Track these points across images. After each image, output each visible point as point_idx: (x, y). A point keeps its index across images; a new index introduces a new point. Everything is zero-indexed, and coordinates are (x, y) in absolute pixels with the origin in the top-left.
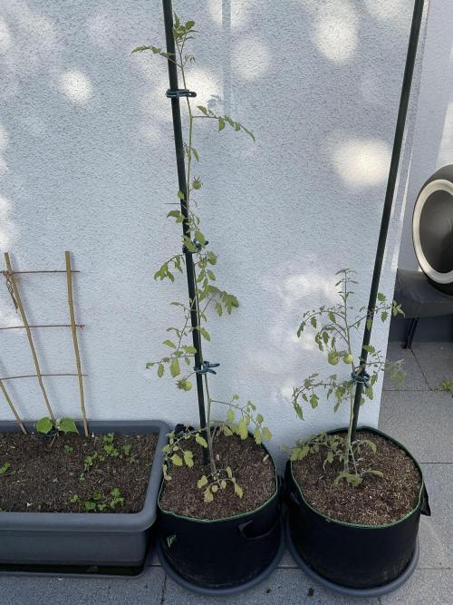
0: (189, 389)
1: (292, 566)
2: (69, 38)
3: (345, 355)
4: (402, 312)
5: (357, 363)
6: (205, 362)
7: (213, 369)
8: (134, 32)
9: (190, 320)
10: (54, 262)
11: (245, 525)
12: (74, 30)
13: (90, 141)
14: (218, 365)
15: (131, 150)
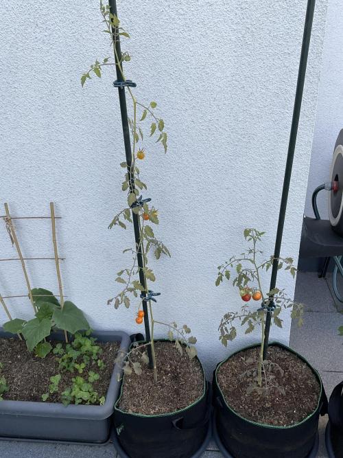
1: (216, 449)
2: (45, 38)
5: (266, 297)
6: (150, 291)
7: (155, 297)
8: (94, 33)
9: (137, 261)
10: (37, 207)
11: (177, 420)
12: (49, 32)
13: (63, 116)
14: (159, 294)
15: (94, 123)
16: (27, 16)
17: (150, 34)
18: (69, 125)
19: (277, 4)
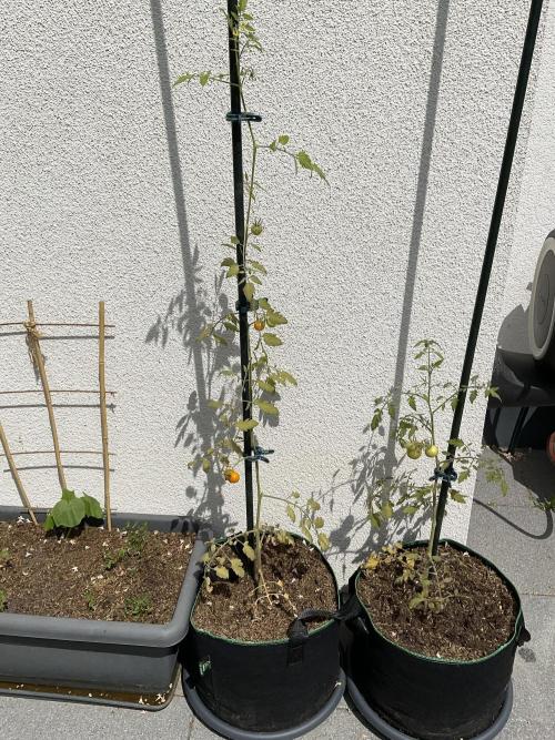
0: (236, 481)
3: (427, 446)
4: (497, 396)
5: (442, 458)
6: (256, 447)
7: (267, 456)
14: (272, 452)
16: (97, 17)
17: (282, 53)
18: (147, 185)
19: (472, 19)
